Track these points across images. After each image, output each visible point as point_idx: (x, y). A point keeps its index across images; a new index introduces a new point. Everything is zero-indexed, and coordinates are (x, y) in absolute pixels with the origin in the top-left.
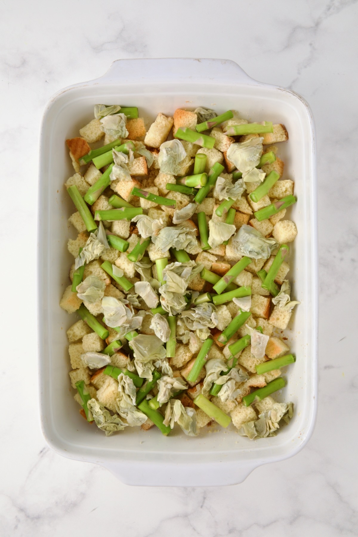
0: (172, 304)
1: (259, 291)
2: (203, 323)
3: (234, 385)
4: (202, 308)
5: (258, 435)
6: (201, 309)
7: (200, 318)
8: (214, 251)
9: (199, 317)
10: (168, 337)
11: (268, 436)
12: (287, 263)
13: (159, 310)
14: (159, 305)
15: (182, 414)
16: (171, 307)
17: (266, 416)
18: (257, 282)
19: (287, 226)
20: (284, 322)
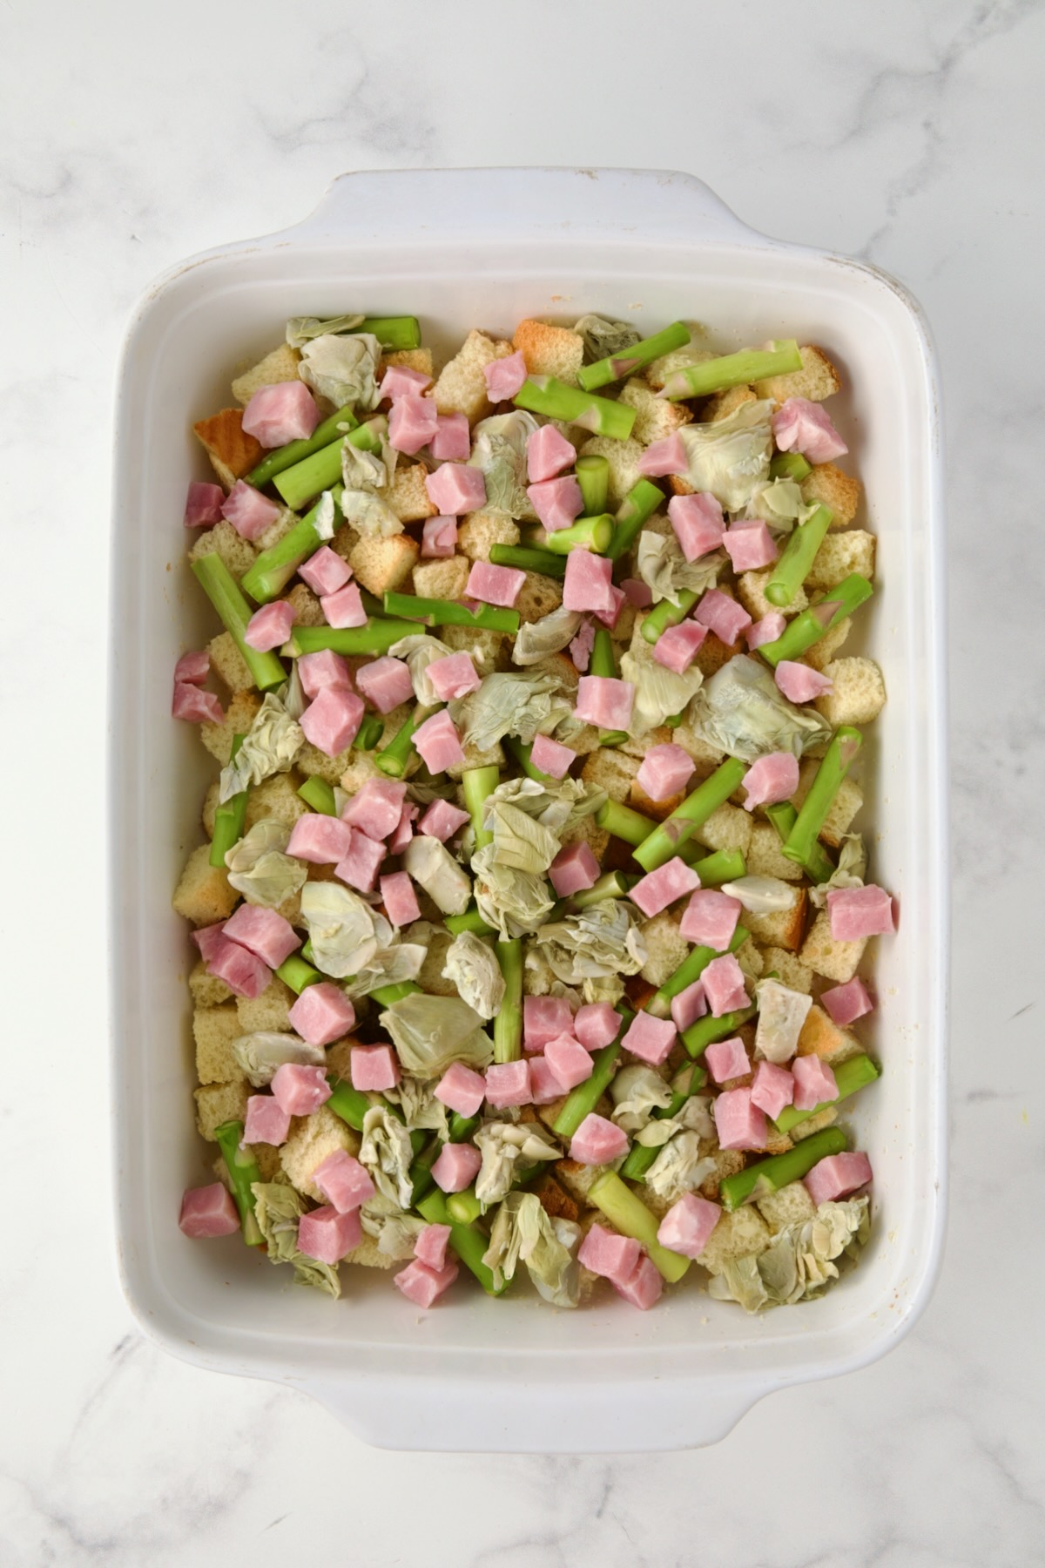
0: (511, 903)
1: (772, 867)
2: (601, 958)
3: (695, 1146)
4: (598, 914)
5: (771, 1297)
6: (595, 917)
7: (593, 945)
8: (638, 748)
9: (590, 942)
10: (498, 1001)
11: (801, 1300)
12: (856, 782)
13: (470, 920)
14: (472, 905)
15: (542, 1237)
16: (506, 915)
17: (795, 1240)
18: (766, 839)
19: (856, 677)
20: (845, 960)
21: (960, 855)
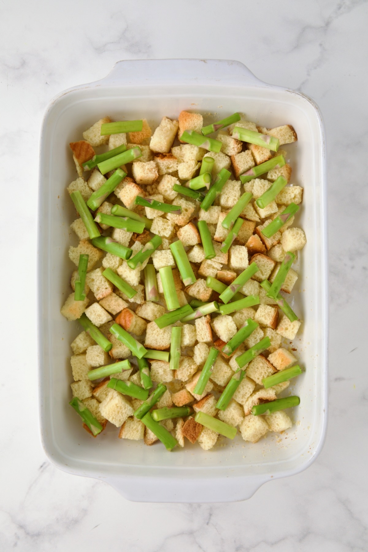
19: (296, 234)
20: (293, 332)
21: (332, 296)
